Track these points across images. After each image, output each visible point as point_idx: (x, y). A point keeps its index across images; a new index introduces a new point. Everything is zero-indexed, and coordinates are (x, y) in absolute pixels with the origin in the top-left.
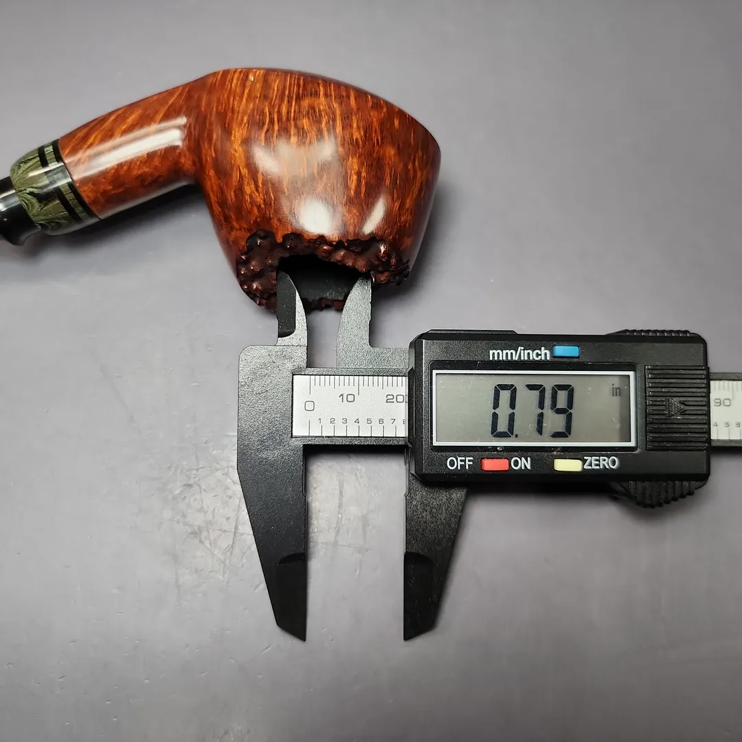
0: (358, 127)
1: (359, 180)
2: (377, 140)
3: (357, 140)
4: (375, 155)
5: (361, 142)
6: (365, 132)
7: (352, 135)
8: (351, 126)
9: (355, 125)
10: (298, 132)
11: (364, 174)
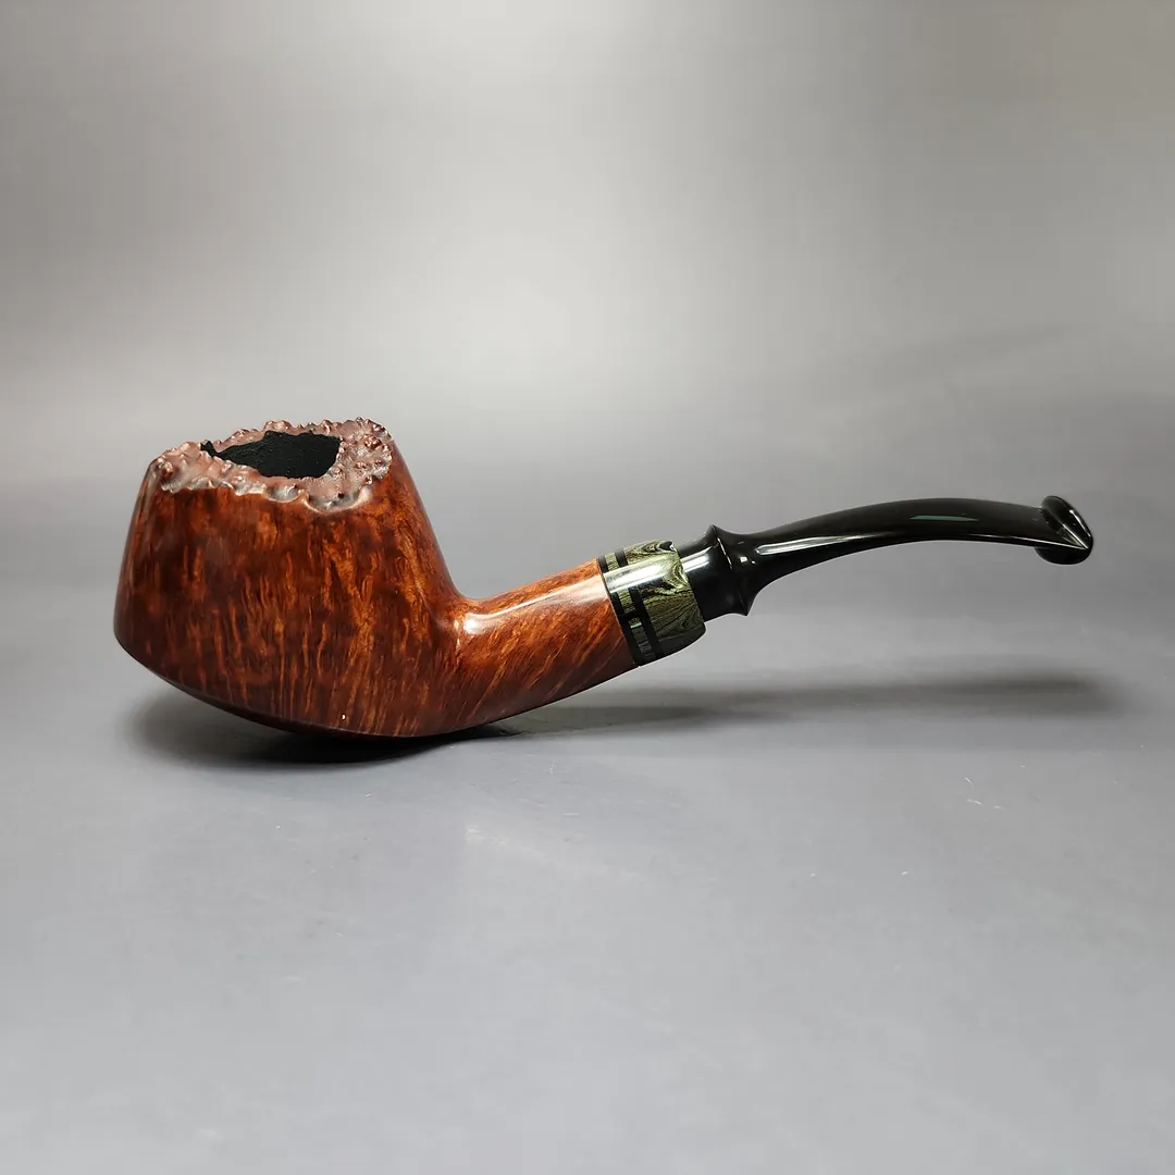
1: (191, 568)
2: (170, 626)
5: (190, 620)
6: (184, 634)
7: (201, 630)
8: (203, 643)
9: (198, 644)
10: (273, 638)
11: (185, 577)
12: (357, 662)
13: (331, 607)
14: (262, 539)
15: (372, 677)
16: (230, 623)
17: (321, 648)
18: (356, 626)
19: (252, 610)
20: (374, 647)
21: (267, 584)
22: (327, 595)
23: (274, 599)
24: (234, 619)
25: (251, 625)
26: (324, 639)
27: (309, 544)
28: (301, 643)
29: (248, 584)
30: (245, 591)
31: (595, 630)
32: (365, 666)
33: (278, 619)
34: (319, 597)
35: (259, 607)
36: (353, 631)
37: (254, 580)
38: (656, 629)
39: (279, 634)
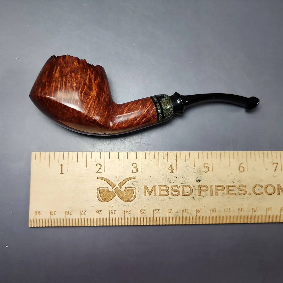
0: (53, 86)
1: (56, 70)
2: (47, 83)
3: (54, 83)
4: (49, 78)
5: (53, 82)
6: (51, 85)
7: (55, 84)
8: (55, 87)
9: (54, 87)
10: (73, 87)
11: (54, 72)
12: (92, 97)
13: (88, 83)
14: (74, 65)
15: (95, 103)
16: (63, 82)
17: (84, 91)
18: (93, 89)
19: (69, 80)
20: (96, 96)
21: (74, 75)
22: (87, 80)
23: (75, 78)
24: (64, 82)
25: (68, 83)
26: (85, 90)
27: (85, 69)
28: (79, 89)
29: (69, 74)
30: (68, 76)
31: (148, 105)
32: (93, 99)
33: (75, 83)
34: (85, 81)
35: (71, 79)
36: (92, 90)
37: (71, 73)
38: (163, 107)
39: (74, 86)
